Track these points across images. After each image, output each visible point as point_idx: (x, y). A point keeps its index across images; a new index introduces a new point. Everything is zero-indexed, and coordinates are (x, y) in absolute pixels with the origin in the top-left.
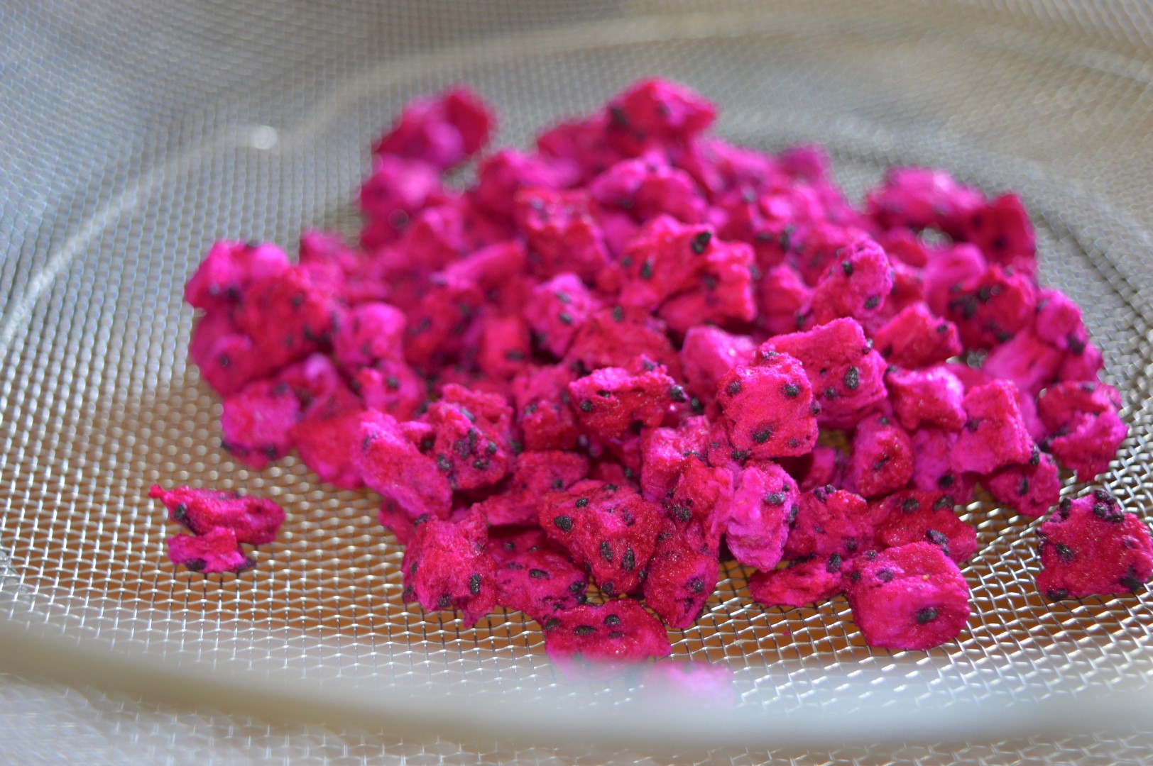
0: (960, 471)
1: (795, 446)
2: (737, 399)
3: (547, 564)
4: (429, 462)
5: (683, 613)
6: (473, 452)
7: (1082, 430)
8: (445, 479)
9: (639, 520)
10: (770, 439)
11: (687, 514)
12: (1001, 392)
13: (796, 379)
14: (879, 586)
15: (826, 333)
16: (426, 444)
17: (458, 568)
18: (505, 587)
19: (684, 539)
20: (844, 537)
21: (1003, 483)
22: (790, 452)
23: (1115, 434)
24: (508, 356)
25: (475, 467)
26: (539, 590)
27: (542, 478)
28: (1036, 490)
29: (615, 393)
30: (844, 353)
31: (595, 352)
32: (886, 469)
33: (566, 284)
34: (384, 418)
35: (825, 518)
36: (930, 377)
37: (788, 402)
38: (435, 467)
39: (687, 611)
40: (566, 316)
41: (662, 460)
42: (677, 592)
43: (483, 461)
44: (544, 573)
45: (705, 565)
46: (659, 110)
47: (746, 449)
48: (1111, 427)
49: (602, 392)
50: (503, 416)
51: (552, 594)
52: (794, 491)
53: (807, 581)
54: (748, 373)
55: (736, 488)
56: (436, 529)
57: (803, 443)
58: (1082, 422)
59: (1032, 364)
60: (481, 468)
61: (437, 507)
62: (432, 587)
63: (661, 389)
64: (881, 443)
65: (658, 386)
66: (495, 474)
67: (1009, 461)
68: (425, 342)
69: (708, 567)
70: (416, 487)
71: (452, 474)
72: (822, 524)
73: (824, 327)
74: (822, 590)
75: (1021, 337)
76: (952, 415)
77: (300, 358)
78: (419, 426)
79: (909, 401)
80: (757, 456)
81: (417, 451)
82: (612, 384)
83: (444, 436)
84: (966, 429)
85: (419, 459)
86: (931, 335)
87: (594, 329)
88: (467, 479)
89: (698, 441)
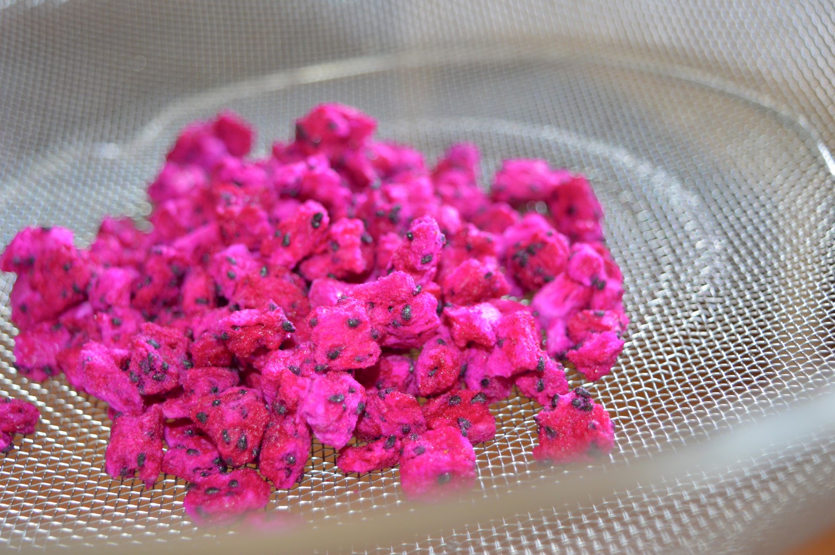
0: (492, 375)
1: (360, 361)
2: (315, 330)
3: (200, 445)
4: (124, 376)
5: (284, 478)
6: (152, 369)
7: (588, 344)
8: (135, 388)
9: (251, 415)
10: (339, 357)
11: (283, 409)
12: (518, 319)
13: (358, 314)
14: (413, 458)
15: (386, 283)
16: (124, 364)
17: (130, 449)
18: (171, 461)
19: (282, 427)
20: (399, 424)
21: (524, 382)
22: (358, 366)
23: (611, 347)
24: (197, 301)
25: (153, 379)
26: (191, 463)
27: (203, 386)
28: (549, 388)
29: (243, 327)
30: (400, 296)
31: (246, 298)
32: (436, 376)
33: (237, 251)
34: (99, 347)
35: (385, 410)
36: (471, 311)
37: (351, 331)
38: (128, 379)
39: (288, 477)
40: (232, 273)
41: (272, 373)
42: (277, 464)
43: (159, 375)
44: (195, 451)
45: (294, 445)
46: (329, 124)
47: (323, 364)
48: (608, 342)
49: (234, 327)
50: (180, 344)
51: (199, 465)
52: (359, 392)
53: (368, 455)
54: (324, 311)
55: (309, 391)
56: (123, 422)
57: (366, 359)
58: (591, 338)
59: (566, 298)
60: (158, 380)
61: (133, 407)
62: (117, 462)
63: (276, 323)
64: (431, 357)
65: (273, 322)
66: (169, 383)
67: (521, 368)
68: (145, 292)
69: (297, 446)
70: (118, 393)
71: (140, 384)
72: (384, 415)
73: (385, 278)
74: (378, 461)
75: (560, 278)
76: (484, 336)
77: (75, 304)
78: (119, 352)
79: (457, 326)
80: (335, 368)
81: (117, 368)
82: (242, 321)
83: (135, 359)
84: (496, 346)
85: (119, 374)
86: (481, 280)
87: (247, 282)
88: (150, 388)
89: (300, 359)
